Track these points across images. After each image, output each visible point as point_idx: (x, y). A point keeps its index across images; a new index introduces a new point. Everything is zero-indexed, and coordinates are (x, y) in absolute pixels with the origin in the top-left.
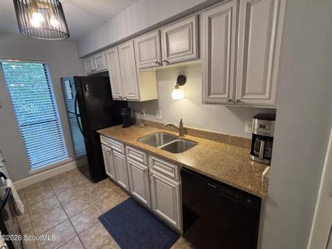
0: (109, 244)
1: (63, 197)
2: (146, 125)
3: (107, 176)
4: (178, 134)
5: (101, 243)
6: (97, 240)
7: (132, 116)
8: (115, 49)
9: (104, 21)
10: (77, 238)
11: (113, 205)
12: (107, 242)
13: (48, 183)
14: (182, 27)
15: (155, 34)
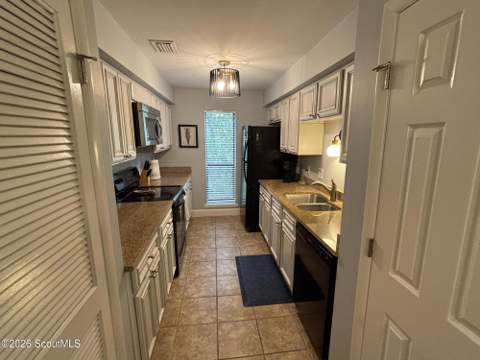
1: (220, 233)
2: (307, 184)
3: (259, 230)
4: (329, 198)
5: (228, 273)
7: (298, 171)
8: (287, 100)
9: (280, 75)
10: (215, 262)
11: (252, 253)
12: (233, 274)
14: (331, 82)
15: (313, 87)
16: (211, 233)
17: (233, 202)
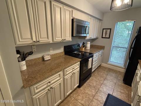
0: (101, 103)
5: (99, 100)
6: (100, 98)
10: (97, 90)
12: (101, 102)
13: (110, 70)
16: (105, 75)
17: (122, 66)
